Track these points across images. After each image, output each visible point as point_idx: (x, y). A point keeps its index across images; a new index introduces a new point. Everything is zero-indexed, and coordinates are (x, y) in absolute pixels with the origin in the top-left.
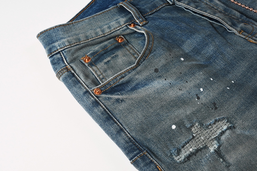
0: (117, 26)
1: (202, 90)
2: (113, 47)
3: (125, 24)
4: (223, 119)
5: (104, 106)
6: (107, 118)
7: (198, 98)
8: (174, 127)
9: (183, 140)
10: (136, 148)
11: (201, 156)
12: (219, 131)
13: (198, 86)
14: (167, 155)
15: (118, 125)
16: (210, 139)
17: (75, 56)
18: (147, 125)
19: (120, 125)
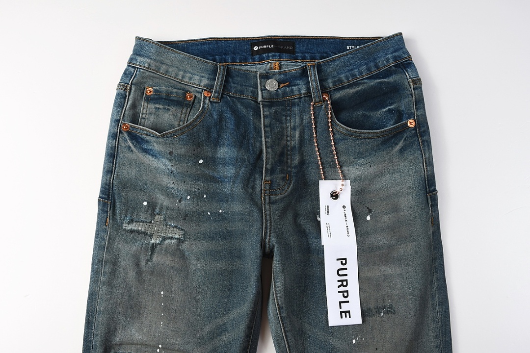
0: (197, 83)
1: (189, 197)
2: (176, 99)
3: (204, 87)
4: (182, 230)
5: (117, 143)
6: (111, 153)
7: (180, 201)
8: (145, 203)
9: (142, 218)
10: (107, 193)
11: (141, 238)
12: (170, 235)
13: (189, 193)
14: (120, 217)
15: (113, 167)
16: (159, 234)
17: (144, 80)
18: (131, 184)
19: (114, 168)
